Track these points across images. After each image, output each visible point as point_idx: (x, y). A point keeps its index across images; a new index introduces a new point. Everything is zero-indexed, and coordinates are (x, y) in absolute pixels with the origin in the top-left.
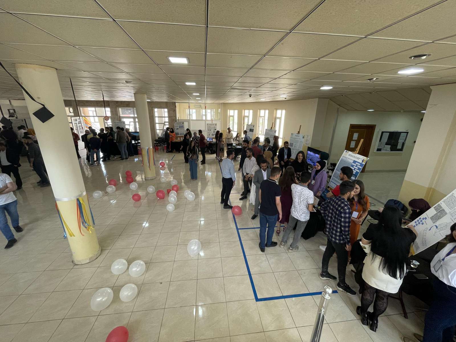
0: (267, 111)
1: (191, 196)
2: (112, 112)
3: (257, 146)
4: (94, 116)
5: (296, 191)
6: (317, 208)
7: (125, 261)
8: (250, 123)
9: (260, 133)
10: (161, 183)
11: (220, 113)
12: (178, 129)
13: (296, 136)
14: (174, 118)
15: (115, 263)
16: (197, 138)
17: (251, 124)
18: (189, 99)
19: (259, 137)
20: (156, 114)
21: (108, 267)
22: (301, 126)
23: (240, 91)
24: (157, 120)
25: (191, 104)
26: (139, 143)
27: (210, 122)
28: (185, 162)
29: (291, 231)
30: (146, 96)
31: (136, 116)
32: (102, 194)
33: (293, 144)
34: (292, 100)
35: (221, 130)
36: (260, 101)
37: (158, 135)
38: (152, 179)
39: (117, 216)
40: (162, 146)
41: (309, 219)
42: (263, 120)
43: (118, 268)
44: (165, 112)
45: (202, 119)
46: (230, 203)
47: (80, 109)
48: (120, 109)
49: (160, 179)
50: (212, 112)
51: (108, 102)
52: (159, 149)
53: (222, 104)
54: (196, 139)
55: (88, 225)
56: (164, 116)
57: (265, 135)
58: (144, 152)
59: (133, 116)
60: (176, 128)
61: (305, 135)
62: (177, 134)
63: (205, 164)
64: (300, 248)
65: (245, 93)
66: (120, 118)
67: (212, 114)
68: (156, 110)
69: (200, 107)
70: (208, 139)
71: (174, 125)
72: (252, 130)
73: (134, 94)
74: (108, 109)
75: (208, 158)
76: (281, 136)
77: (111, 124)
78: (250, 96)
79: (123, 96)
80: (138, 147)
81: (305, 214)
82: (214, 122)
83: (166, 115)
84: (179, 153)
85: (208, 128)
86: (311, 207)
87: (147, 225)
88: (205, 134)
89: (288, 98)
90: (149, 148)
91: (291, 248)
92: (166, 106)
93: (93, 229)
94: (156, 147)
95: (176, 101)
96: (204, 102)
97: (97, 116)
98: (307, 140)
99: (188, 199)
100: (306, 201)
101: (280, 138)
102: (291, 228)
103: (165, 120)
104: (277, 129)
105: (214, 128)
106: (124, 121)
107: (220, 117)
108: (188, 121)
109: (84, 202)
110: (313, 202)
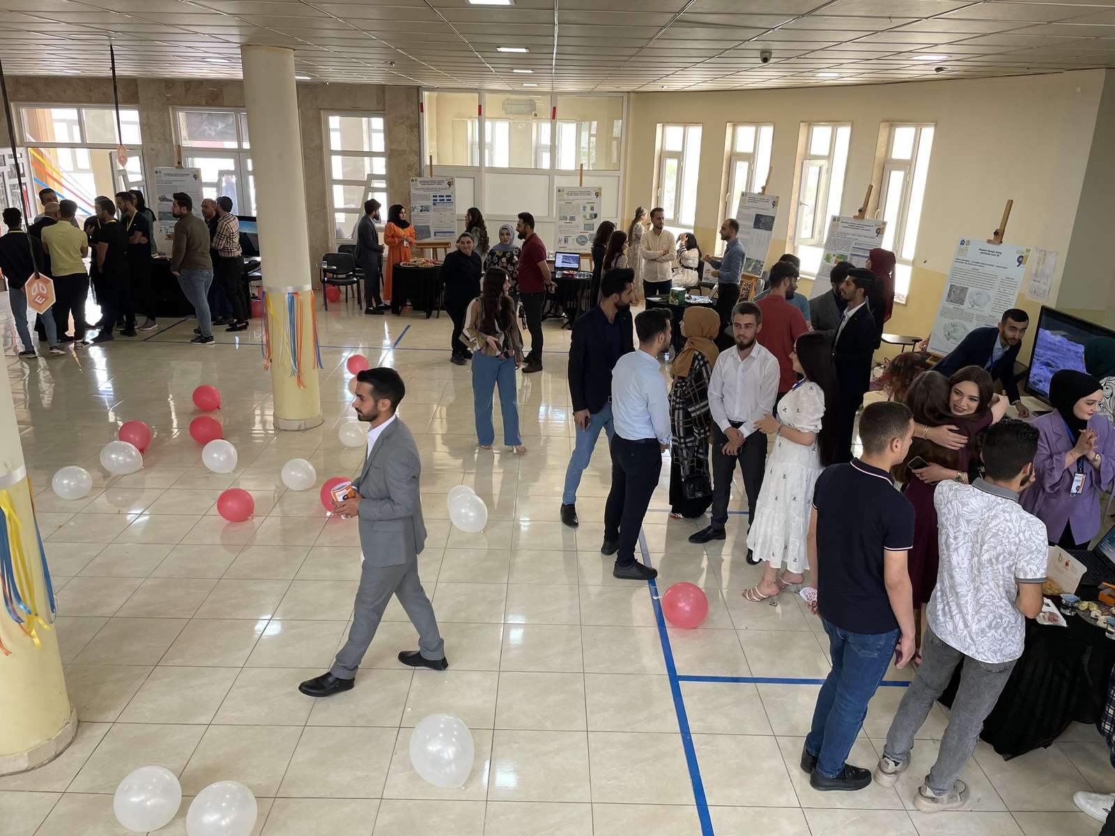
0: (844, 133)
1: (471, 514)
2: (145, 127)
3: (784, 295)
4: (72, 146)
5: (957, 517)
6: (1073, 608)
7: (170, 777)
8: (757, 189)
9: (805, 233)
10: (340, 448)
11: (619, 140)
12: (425, 209)
13: (983, 251)
14: (413, 158)
15: (132, 780)
16: (513, 255)
17: (763, 193)
18: (482, 72)
19: (799, 255)
20: (336, 142)
21: (103, 798)
22: (1010, 203)
23: (719, 33)
24: (337, 167)
25: (487, 96)
26: (256, 265)
27: (574, 182)
28: (452, 361)
29: (931, 705)
30: (291, 58)
31: (246, 145)
32: (90, 483)
33: (964, 290)
34: (973, 78)
35: (622, 221)
36: (812, 82)
37: (339, 233)
38: (303, 427)
39: (148, 582)
40: (355, 285)
41: (1019, 655)
42: (824, 176)
43: (141, 802)
44: (373, 132)
45: (536, 164)
46: (646, 555)
47: (18, 114)
48: (181, 116)
49: (336, 431)
50: (585, 135)
51: (132, 82)
52: (343, 297)
53: (629, 99)
54: (508, 255)
55: (30, 612)
56: (366, 149)
57: (827, 247)
58: (277, 309)
59: (233, 145)
60: (417, 204)
61: (1028, 251)
62: (423, 231)
63: (540, 369)
64: (975, 793)
65: (743, 46)
66: (178, 156)
67: (584, 143)
68: (334, 121)
69: (531, 111)
70: (560, 257)
71: (413, 191)
72: (763, 222)
73: (243, 47)
74: (130, 116)
75: (555, 344)
76: (908, 251)
77: (139, 178)
78: (765, 60)
79: (196, 59)
80: (253, 283)
81: (1000, 631)
82: (588, 182)
83: (379, 143)
84: (428, 317)
85: (560, 208)
86: (1030, 597)
87: (274, 629)
88: (547, 235)
89: (952, 69)
90: (300, 288)
91: (929, 793)
92: (378, 103)
93: (46, 627)
94: (329, 287)
95: (425, 84)
96: (546, 87)
97: (83, 145)
98: (1036, 276)
99: (455, 523)
100: (1009, 568)
101: (905, 262)
102: (930, 693)
103: (371, 170)
104: (890, 215)
105: (588, 207)
106: (197, 166)
107: (619, 160)
108: (476, 174)
109: (14, 511)
110: (1042, 571)
